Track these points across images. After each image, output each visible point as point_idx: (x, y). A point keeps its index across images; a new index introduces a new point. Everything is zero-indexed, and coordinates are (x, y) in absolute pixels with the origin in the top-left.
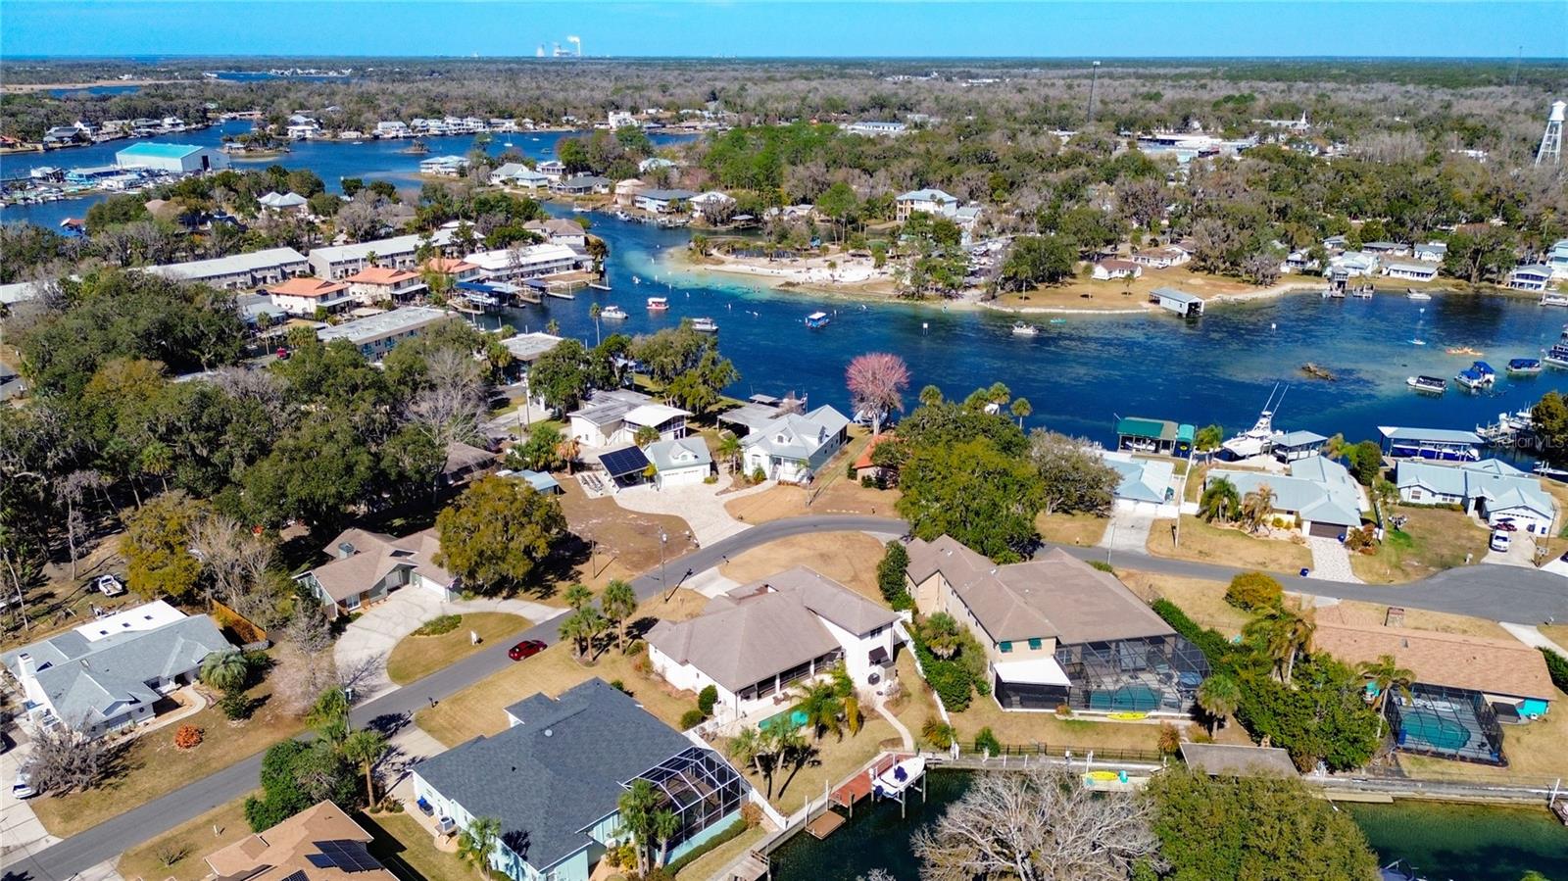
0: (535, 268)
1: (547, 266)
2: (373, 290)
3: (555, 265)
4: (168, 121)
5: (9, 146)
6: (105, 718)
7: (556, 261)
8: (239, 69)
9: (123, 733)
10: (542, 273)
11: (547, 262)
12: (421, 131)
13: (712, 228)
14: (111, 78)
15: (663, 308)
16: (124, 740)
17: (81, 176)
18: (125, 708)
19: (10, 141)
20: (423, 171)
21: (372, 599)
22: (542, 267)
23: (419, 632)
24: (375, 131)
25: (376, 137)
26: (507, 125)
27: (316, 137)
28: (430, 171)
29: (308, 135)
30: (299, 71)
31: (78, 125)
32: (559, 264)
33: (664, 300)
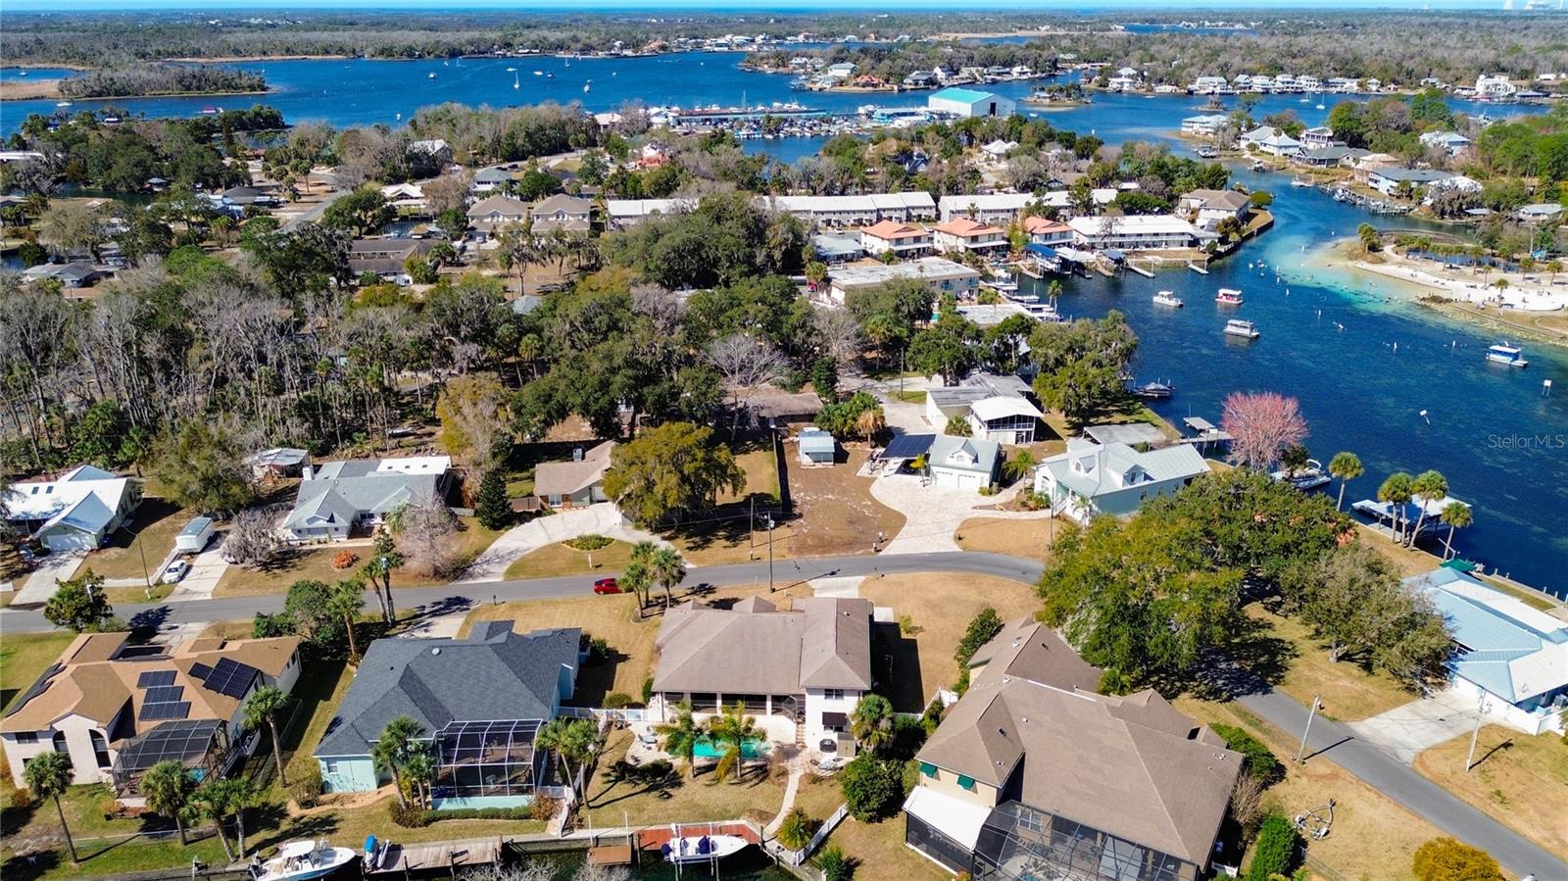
0: (1138, 239)
1: (1155, 239)
2: (951, 241)
3: (1164, 238)
4: (1017, 69)
5: (873, 85)
6: (307, 526)
7: (1168, 234)
8: (1153, 21)
9: (319, 542)
10: (1147, 246)
11: (1157, 235)
12: (1241, 88)
13: (1437, 220)
14: (1032, 29)
15: (1234, 302)
16: (316, 546)
17: (883, 115)
18: (322, 523)
19: (876, 81)
20: (1183, 129)
21: (574, 504)
22: (1148, 239)
23: (570, 542)
24: (1190, 87)
25: (1191, 92)
26: (1348, 84)
27: (1134, 89)
28: (1190, 130)
29: (1126, 88)
30: (1207, 23)
31: (937, 70)
32: (1170, 238)
33: (1237, 293)
